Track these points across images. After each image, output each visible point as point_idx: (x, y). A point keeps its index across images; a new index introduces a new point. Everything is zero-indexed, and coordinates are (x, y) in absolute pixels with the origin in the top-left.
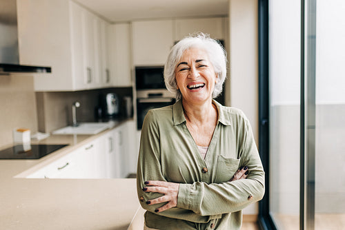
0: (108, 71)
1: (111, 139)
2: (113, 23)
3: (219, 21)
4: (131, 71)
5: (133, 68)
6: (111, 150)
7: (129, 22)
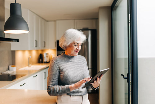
0: (44, 42)
1: (45, 73)
2: (47, 21)
3: (94, 21)
4: (55, 42)
5: (56, 41)
6: (45, 78)
7: (55, 21)
